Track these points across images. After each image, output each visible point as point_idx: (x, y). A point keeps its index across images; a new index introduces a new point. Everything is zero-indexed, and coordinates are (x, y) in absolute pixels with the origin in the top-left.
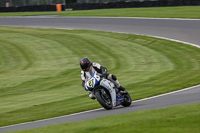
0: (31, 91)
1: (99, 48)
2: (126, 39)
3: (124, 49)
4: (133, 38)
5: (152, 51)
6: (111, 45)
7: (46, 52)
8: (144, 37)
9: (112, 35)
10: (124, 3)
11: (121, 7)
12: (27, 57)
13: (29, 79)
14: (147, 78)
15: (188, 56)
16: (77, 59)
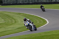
2: (18, 14)
3: (17, 17)
4: (20, 14)
6: (13, 16)
8: (23, 14)
9: (13, 13)
10: (17, 3)
11: (16, 5)
15: (36, 19)
16: (3, 20)
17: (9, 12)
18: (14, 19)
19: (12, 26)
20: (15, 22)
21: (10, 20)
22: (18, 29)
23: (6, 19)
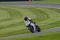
0: (22, 25)
1: (42, 12)
2: (50, 9)
3: (50, 12)
4: (52, 9)
5: (58, 13)
6: (46, 11)
7: (26, 13)
8: (56, 9)
9: (46, 8)
12: (20, 15)
13: (21, 21)
14: (56, 21)
16: (35, 15)
18: (47, 15)
19: (44, 22)
20: (48, 17)
22: (51, 24)
23: (38, 14)
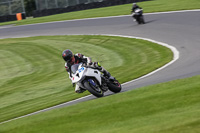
4: (87, 39)
8: (98, 37)
10: (83, 4)
15: (139, 51)
16: (29, 66)
17: (52, 38)
21: (52, 64)
